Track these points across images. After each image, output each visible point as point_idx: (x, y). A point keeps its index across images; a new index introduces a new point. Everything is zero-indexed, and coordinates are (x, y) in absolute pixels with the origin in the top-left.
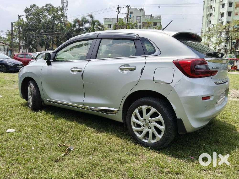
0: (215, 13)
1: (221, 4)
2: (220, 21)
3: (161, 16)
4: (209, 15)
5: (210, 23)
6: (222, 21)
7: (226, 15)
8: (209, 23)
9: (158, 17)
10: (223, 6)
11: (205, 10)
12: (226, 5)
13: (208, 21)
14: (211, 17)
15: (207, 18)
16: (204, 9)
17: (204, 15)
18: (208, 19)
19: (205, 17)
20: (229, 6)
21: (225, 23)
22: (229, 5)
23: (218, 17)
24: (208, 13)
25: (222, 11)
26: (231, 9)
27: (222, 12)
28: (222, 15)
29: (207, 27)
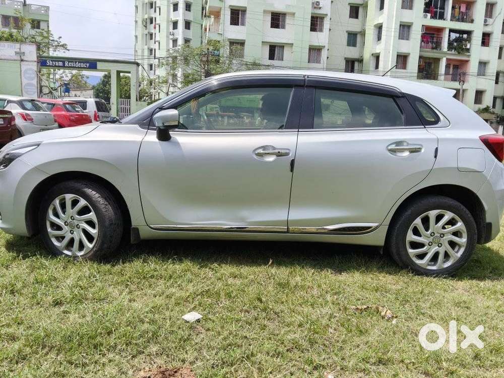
0: (161, 19)
1: (171, 3)
2: (171, 37)
3: (48, 7)
4: (148, 21)
5: (151, 39)
6: (176, 37)
7: (181, 25)
8: (148, 36)
9: (43, 9)
10: (176, 7)
11: (140, 8)
12: (181, 6)
13: (146, 32)
14: (153, 25)
15: (144, 26)
16: (137, 7)
17: (137, 19)
18: (146, 29)
19: (140, 22)
20: (186, 10)
21: (180, 42)
22: (186, 7)
23: (168, 28)
24: (146, 16)
25: (174, 16)
26: (190, 16)
27: (174, 19)
28: (175, 25)
29: (146, 45)
